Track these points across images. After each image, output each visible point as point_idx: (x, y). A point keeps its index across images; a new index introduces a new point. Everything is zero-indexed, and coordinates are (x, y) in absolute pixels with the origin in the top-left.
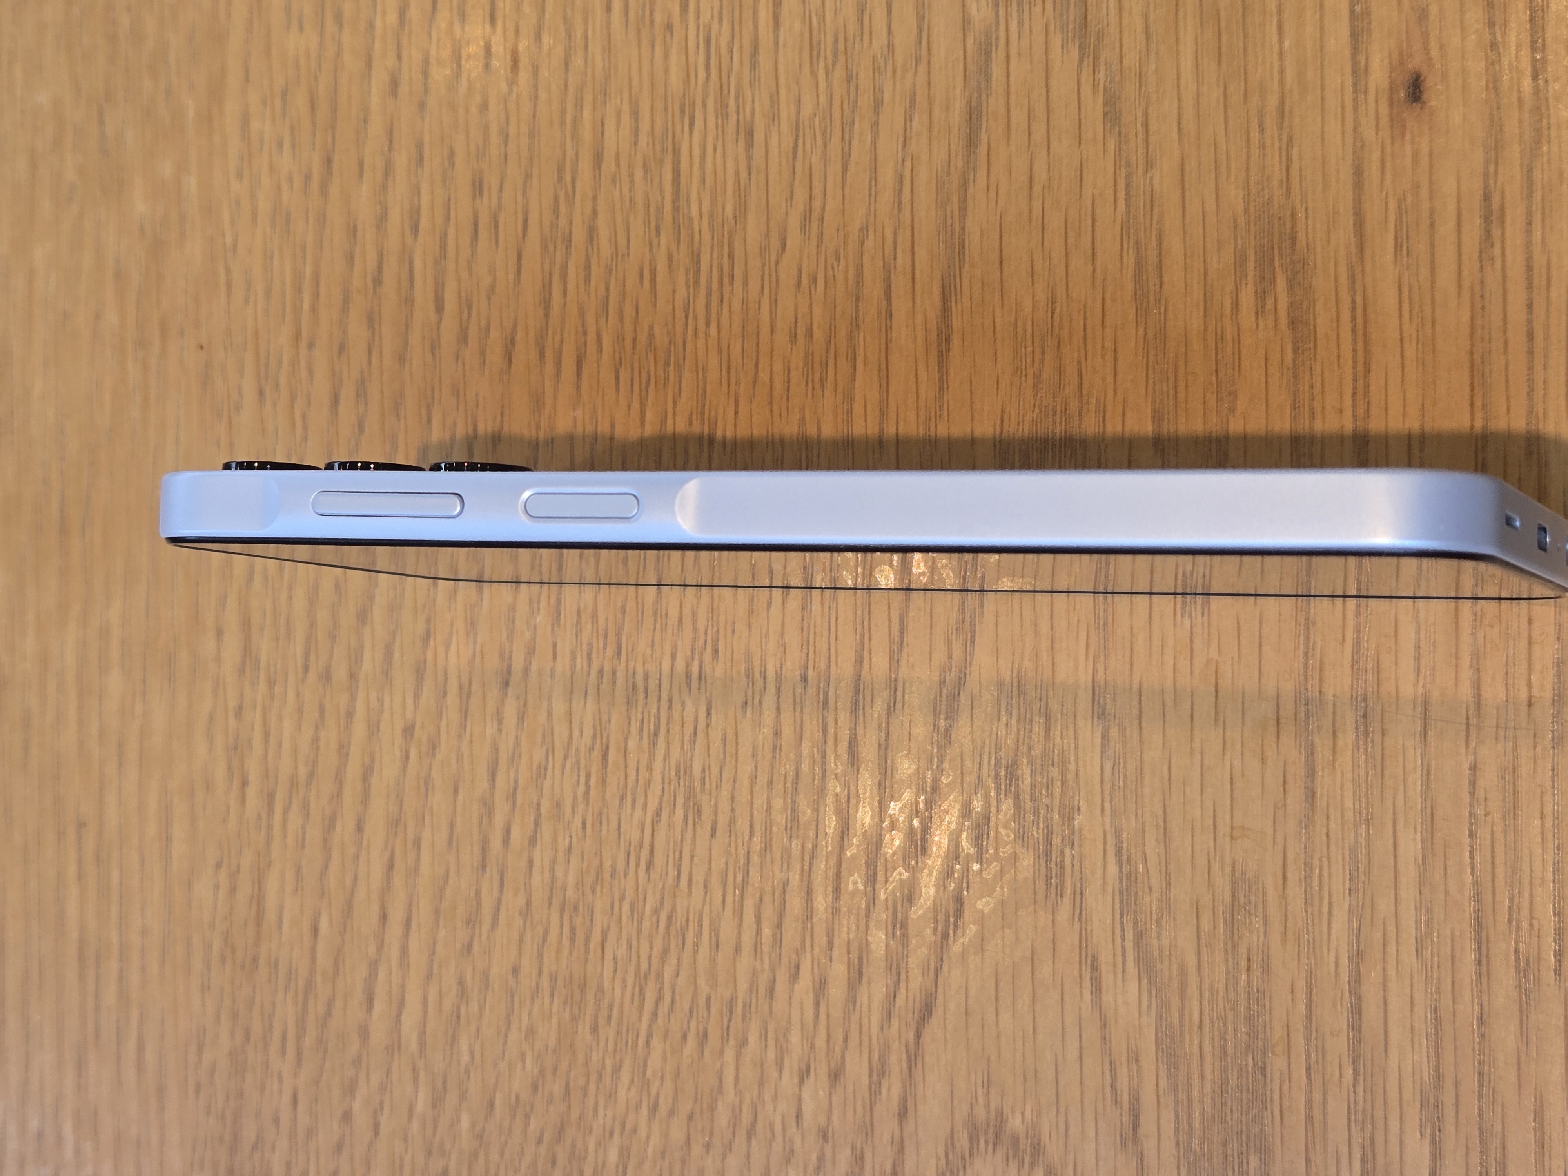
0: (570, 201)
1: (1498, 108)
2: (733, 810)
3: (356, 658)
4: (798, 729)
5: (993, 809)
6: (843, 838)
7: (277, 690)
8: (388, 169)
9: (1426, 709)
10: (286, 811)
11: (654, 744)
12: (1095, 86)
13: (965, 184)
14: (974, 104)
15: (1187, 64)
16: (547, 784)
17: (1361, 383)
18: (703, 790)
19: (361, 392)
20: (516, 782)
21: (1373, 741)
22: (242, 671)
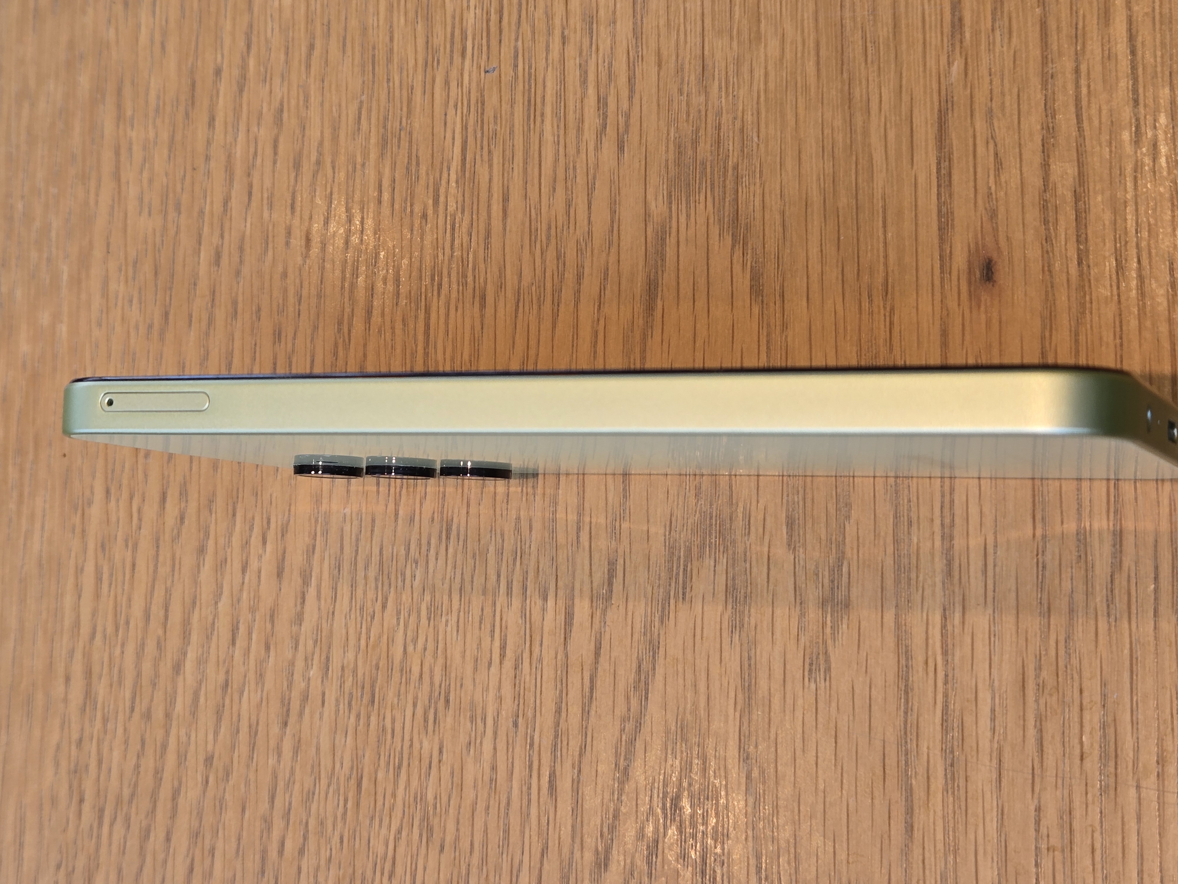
0: (347, 348)
1: (1052, 287)
2: (458, 830)
3: (171, 701)
4: (510, 765)
5: (661, 835)
6: (543, 855)
7: (110, 726)
8: (211, 321)
9: (1000, 761)
10: (112, 825)
11: (397, 775)
12: (744, 265)
13: (644, 338)
14: (652, 277)
15: (814, 251)
16: (314, 807)
17: (947, 499)
18: (435, 814)
19: (184, 493)
20: (290, 804)
21: (958, 786)
22: (83, 710)
